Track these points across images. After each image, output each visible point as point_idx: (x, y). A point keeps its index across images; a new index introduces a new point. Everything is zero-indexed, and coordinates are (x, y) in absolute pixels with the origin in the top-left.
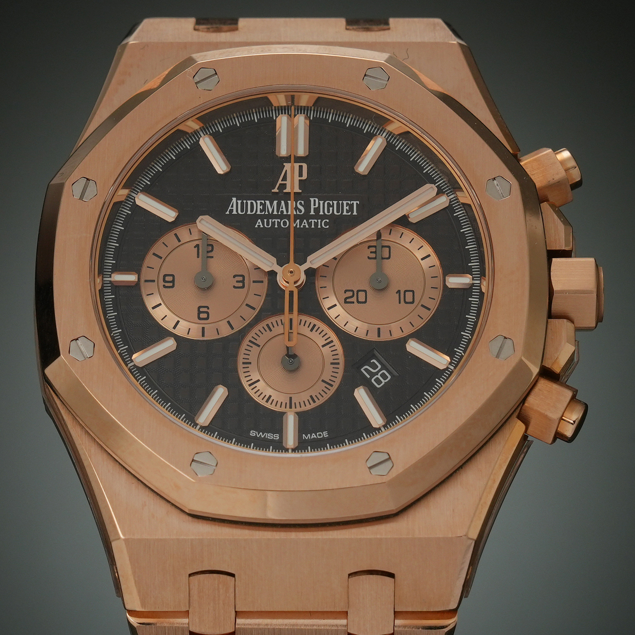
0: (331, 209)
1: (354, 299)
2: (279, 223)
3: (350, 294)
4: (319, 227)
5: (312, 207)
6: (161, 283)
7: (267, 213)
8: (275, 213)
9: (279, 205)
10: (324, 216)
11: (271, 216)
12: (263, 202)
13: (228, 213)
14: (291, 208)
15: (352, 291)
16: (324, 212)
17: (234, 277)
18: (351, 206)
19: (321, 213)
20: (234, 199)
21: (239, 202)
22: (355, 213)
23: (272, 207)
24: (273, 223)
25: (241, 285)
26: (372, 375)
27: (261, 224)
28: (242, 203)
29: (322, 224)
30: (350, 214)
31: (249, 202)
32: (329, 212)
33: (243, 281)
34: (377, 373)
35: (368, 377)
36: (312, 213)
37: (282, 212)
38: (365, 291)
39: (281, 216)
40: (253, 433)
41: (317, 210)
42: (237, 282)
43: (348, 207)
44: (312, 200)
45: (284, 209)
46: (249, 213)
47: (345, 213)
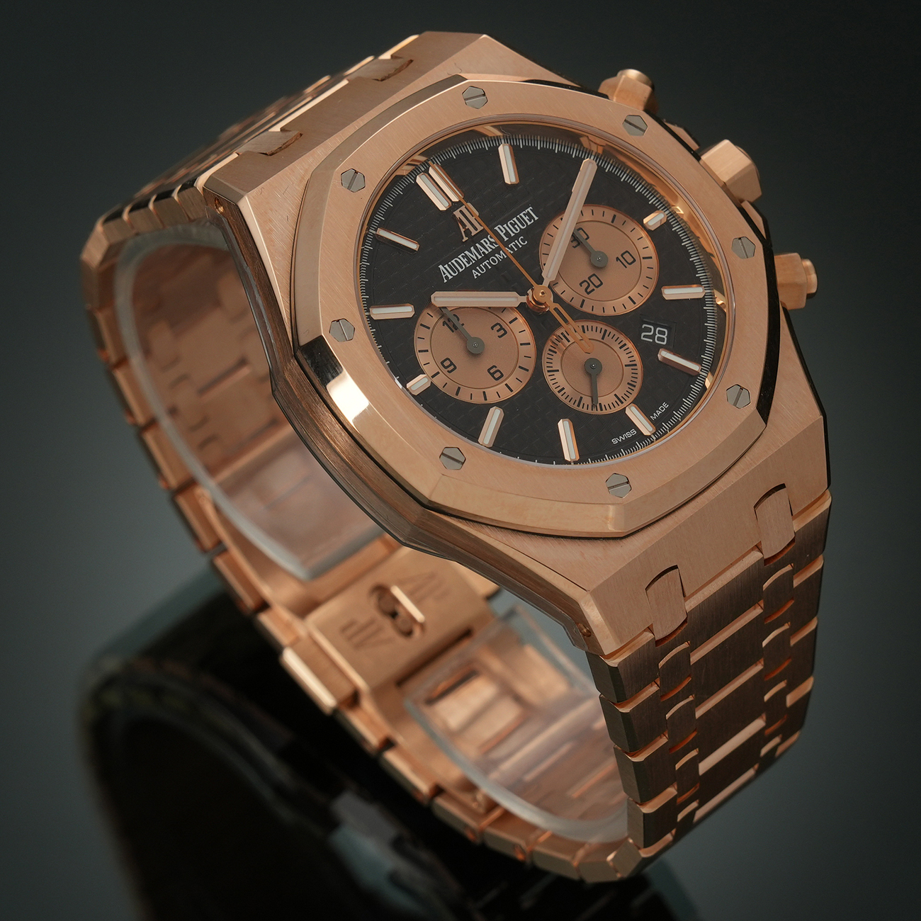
0: (516, 226)
1: (592, 287)
2: (489, 263)
3: (585, 285)
4: (520, 246)
5: (502, 234)
6: (445, 371)
7: (474, 262)
8: (480, 257)
9: (476, 249)
10: (517, 236)
11: (479, 262)
12: (463, 254)
13: (445, 281)
14: (487, 245)
15: (585, 281)
16: (513, 233)
17: (492, 328)
18: (528, 214)
19: (513, 235)
20: (441, 267)
21: (446, 266)
22: (536, 218)
23: (473, 254)
24: (485, 266)
25: (502, 332)
26: (653, 337)
27: (477, 273)
28: (449, 266)
29: (520, 243)
30: (533, 221)
31: (453, 261)
32: (517, 230)
33: (502, 328)
34: (655, 334)
35: (651, 341)
36: (506, 239)
37: (484, 253)
38: (594, 275)
39: (486, 257)
40: (615, 441)
41: (507, 234)
42: (498, 331)
43: (527, 217)
44: (496, 228)
45: (484, 250)
46: (461, 270)
47: (529, 223)
